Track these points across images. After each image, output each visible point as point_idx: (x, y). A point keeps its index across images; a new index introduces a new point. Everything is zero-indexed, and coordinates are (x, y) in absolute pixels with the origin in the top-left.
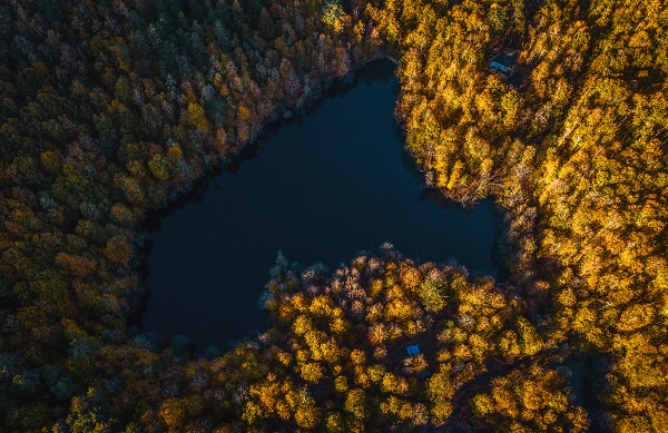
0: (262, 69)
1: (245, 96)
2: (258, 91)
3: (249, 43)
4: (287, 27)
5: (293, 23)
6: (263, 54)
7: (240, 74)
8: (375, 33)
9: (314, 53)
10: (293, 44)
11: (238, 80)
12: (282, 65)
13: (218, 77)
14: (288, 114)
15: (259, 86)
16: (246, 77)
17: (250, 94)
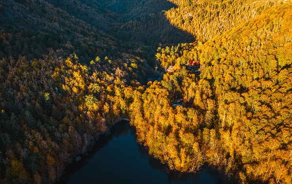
0: (58, 134)
1: (50, 151)
2: (57, 146)
3: (48, 123)
4: (68, 112)
5: (71, 110)
6: (57, 127)
7: (44, 139)
8: (115, 107)
9: (86, 122)
10: (73, 119)
11: (44, 142)
12: (70, 130)
13: (31, 143)
14: (78, 159)
15: (58, 144)
16: (49, 140)
17: (53, 149)
